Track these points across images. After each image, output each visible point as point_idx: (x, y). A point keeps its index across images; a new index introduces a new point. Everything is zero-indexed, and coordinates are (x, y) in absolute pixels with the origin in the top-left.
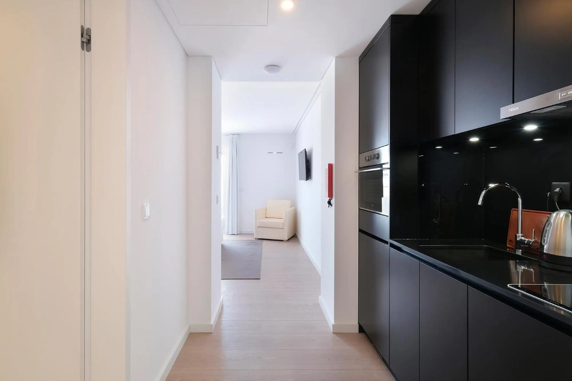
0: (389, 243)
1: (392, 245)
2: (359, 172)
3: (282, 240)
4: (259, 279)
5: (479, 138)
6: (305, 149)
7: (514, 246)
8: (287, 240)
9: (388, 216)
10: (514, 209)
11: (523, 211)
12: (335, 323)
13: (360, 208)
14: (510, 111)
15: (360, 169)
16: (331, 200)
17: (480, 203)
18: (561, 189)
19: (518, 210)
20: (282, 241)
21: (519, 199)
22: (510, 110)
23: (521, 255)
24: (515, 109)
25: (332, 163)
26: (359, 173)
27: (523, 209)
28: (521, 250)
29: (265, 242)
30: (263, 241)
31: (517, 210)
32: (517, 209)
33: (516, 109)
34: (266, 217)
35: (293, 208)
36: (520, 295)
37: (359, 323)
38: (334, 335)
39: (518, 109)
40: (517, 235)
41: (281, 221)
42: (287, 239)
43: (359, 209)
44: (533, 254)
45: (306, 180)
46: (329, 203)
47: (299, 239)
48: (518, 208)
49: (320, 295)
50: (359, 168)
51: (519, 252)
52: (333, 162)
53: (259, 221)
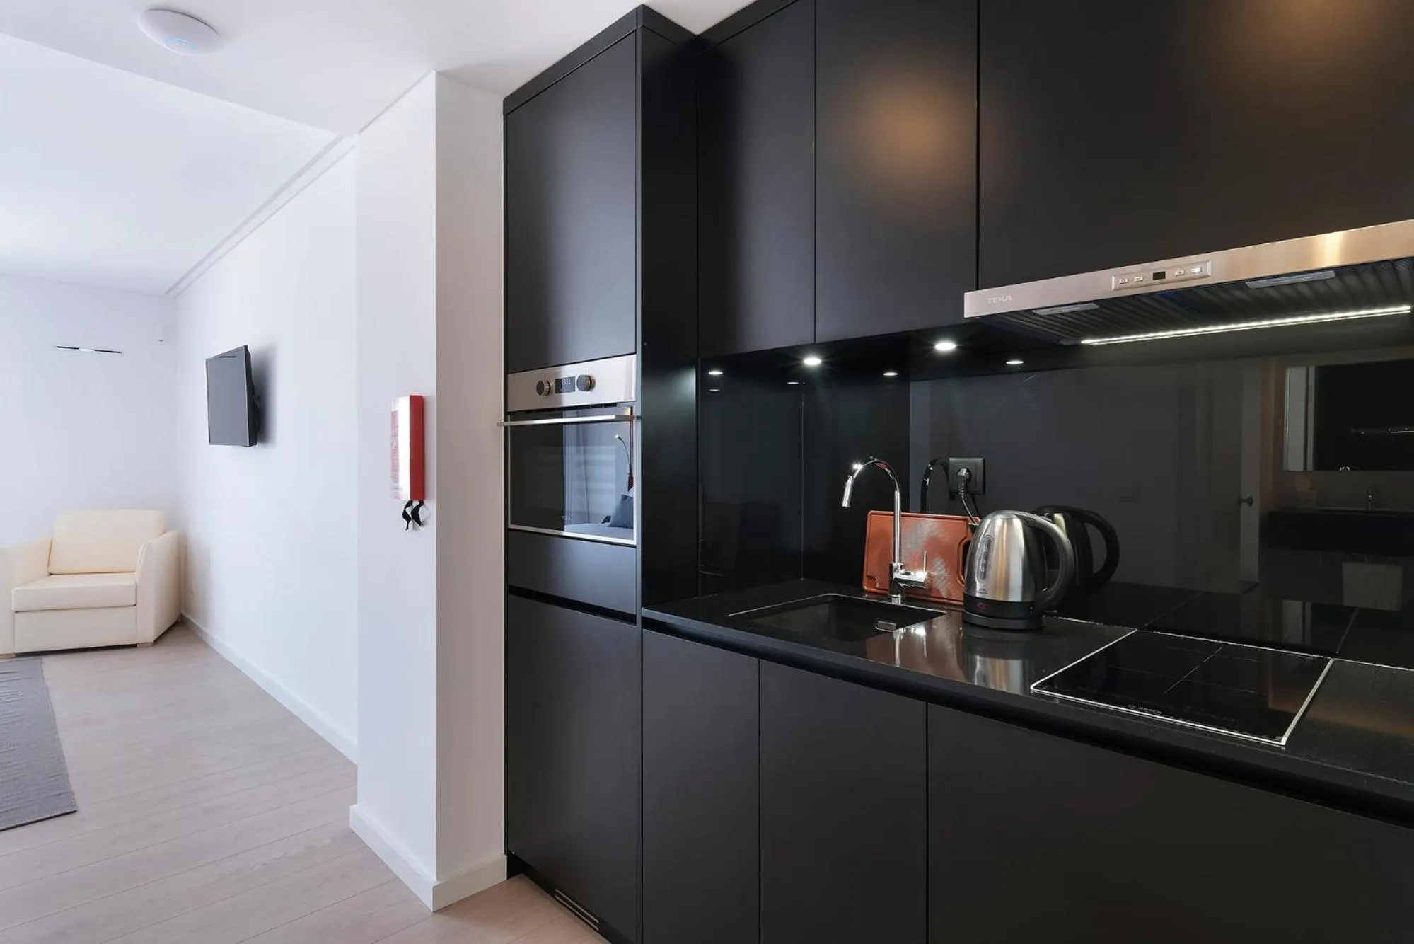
0: (639, 620)
1: (648, 624)
2: (506, 424)
3: (135, 643)
4: (74, 812)
5: (822, 359)
6: (246, 347)
7: (888, 588)
8: (152, 640)
9: (634, 547)
10: (872, 511)
11: (903, 516)
12: (438, 879)
13: (511, 526)
14: (990, 302)
15: (509, 417)
16: (421, 508)
17: (845, 503)
18: (968, 471)
19: (894, 515)
20: (134, 646)
21: (896, 492)
22: (990, 299)
23: (900, 604)
24: (1004, 298)
25: (423, 395)
26: (506, 428)
27: (903, 511)
28: (899, 596)
29: (48, 660)
30: (42, 663)
31: (891, 515)
32: (893, 513)
33: (1006, 299)
34: (51, 574)
35: (169, 534)
36: (1057, 701)
37: (507, 852)
38: (441, 917)
39: (1011, 299)
40: (894, 565)
41: (127, 581)
42: (151, 636)
43: (507, 530)
44: (920, 600)
45: (251, 445)
46: (413, 517)
47: (202, 631)
48: (893, 510)
49: (354, 800)
50: (507, 413)
51: (897, 600)
52: (428, 389)
53: (17, 591)
